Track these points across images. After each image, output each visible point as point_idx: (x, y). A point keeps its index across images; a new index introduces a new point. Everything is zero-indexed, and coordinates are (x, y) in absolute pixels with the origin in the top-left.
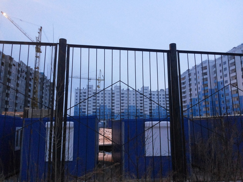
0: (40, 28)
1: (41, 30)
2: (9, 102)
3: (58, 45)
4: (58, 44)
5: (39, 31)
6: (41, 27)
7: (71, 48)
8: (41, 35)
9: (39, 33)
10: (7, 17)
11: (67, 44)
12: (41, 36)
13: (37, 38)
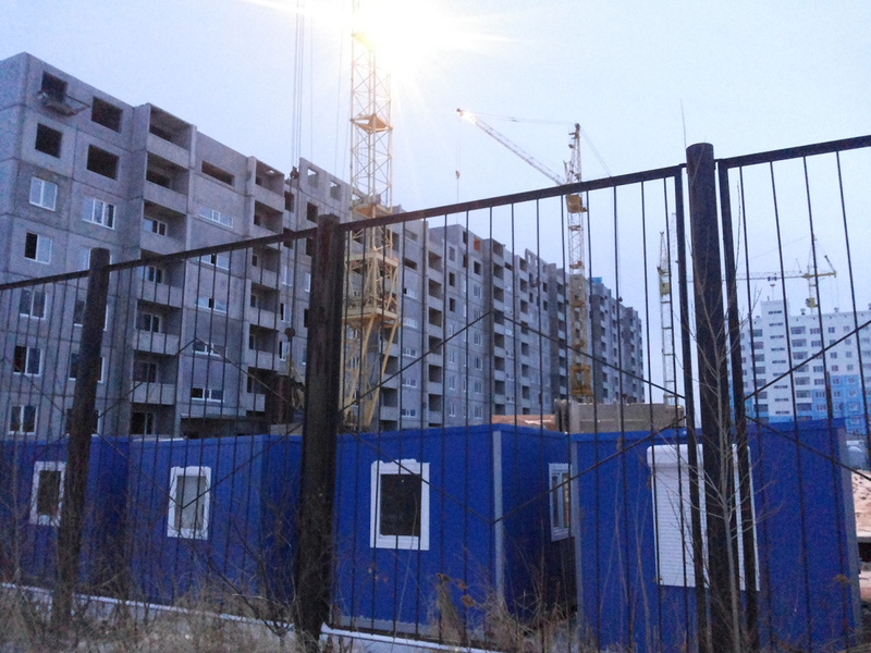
0: (574, 130)
1: (577, 136)
2: (506, 384)
3: (684, 170)
4: (683, 165)
5: (570, 140)
6: (578, 126)
7: (733, 173)
8: (579, 153)
9: (571, 146)
10: (473, 123)
11: (717, 160)
12: (579, 156)
13: (568, 166)
